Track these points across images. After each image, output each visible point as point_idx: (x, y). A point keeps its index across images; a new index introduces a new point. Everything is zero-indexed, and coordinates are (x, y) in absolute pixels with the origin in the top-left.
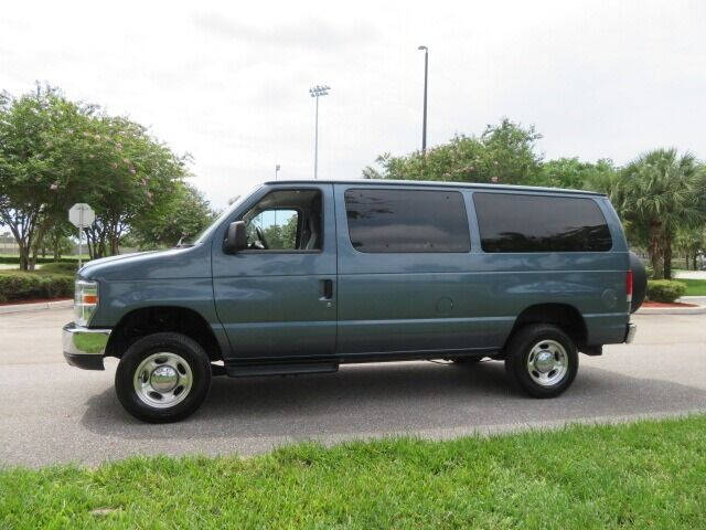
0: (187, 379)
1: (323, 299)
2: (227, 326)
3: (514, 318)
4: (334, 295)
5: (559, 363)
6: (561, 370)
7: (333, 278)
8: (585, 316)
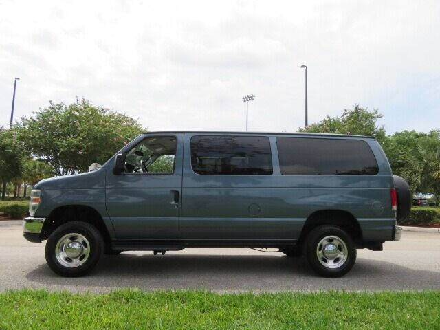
0: (87, 251)
1: (173, 203)
2: (112, 218)
3: (305, 219)
4: (180, 201)
5: (342, 253)
6: (343, 257)
7: (179, 190)
8: (359, 219)
